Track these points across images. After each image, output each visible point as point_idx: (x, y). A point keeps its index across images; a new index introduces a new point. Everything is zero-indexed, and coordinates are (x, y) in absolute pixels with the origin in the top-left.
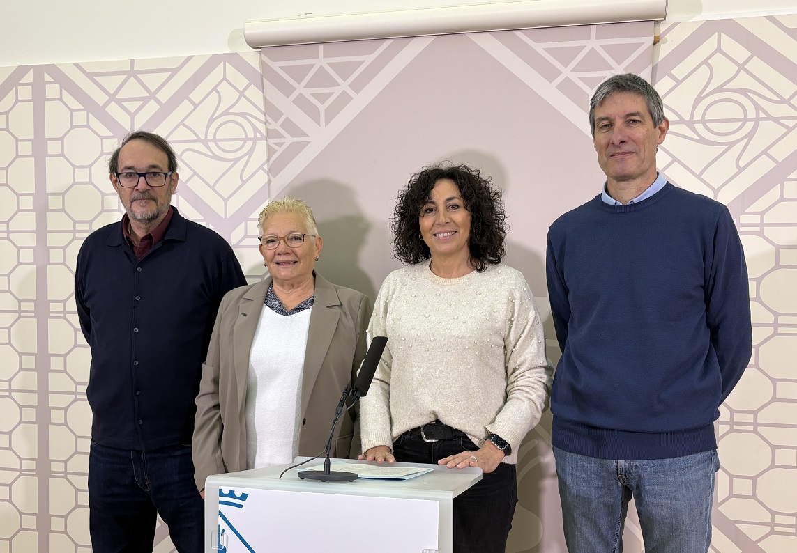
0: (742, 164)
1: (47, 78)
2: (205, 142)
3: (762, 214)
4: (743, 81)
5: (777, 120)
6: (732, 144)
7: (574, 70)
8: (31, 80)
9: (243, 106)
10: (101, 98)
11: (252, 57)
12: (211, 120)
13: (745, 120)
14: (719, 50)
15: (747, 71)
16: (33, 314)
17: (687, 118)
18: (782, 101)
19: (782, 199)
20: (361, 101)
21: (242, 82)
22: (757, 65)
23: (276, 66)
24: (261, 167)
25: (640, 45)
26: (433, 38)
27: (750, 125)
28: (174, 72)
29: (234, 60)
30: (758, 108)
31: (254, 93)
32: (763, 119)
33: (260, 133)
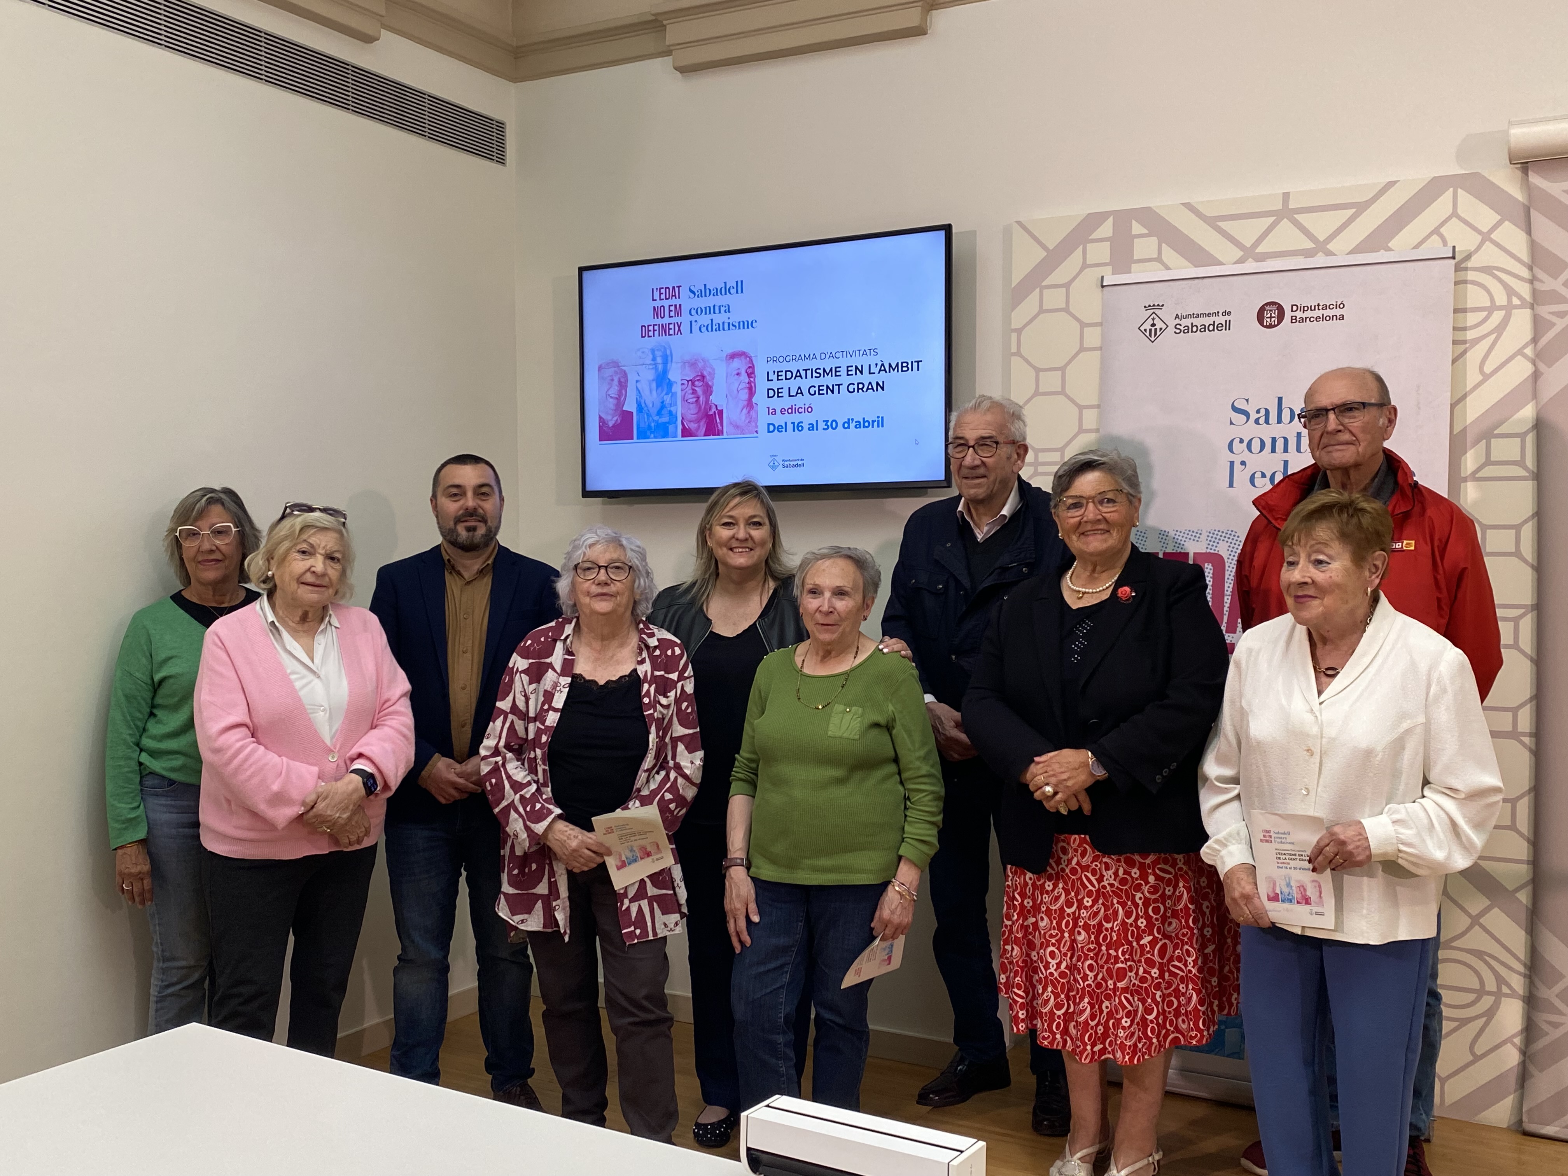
1: (1137, 228)
8: (1109, 233)
9: (1489, 256)
10: (1226, 254)
11: (1509, 175)
21: (1486, 217)
23: (1555, 189)
24: (1520, 352)
28: (1361, 208)
29: (1473, 183)
31: (1511, 236)
33: (1520, 297)
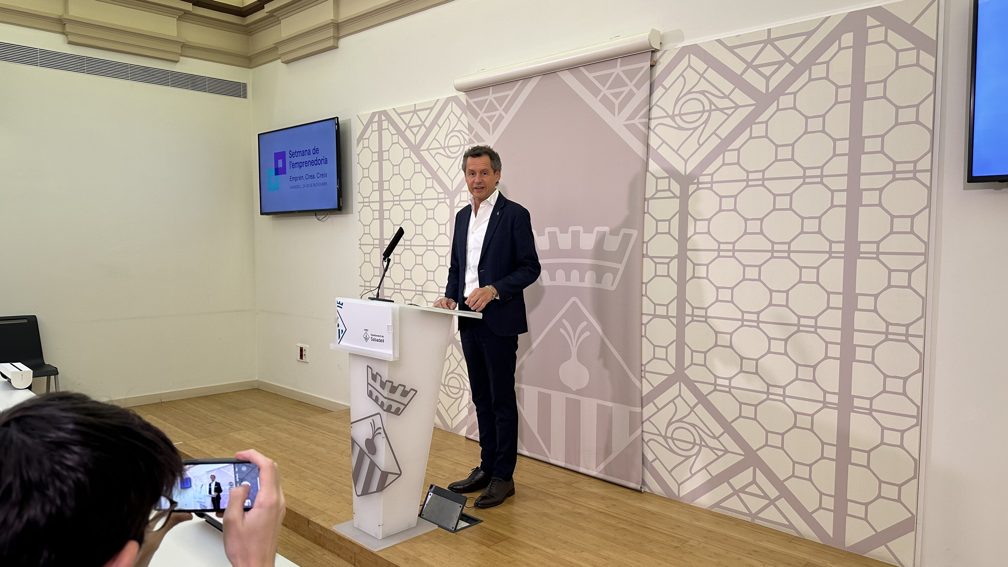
0: (701, 143)
1: (383, 118)
2: (444, 148)
3: (712, 175)
4: (703, 86)
5: (721, 110)
6: (695, 129)
7: (609, 88)
8: (377, 120)
9: (460, 127)
10: (403, 127)
11: (462, 96)
12: (447, 136)
13: (704, 111)
14: (689, 66)
15: (705, 79)
16: (378, 246)
17: (671, 114)
18: (725, 97)
19: (724, 164)
20: (508, 118)
21: (458, 112)
22: (712, 74)
23: (471, 101)
25: (643, 68)
26: (541, 77)
27: (706, 114)
28: (431, 109)
29: (455, 99)
30: (711, 102)
31: (464, 119)
32: (714, 110)
33: (467, 141)
